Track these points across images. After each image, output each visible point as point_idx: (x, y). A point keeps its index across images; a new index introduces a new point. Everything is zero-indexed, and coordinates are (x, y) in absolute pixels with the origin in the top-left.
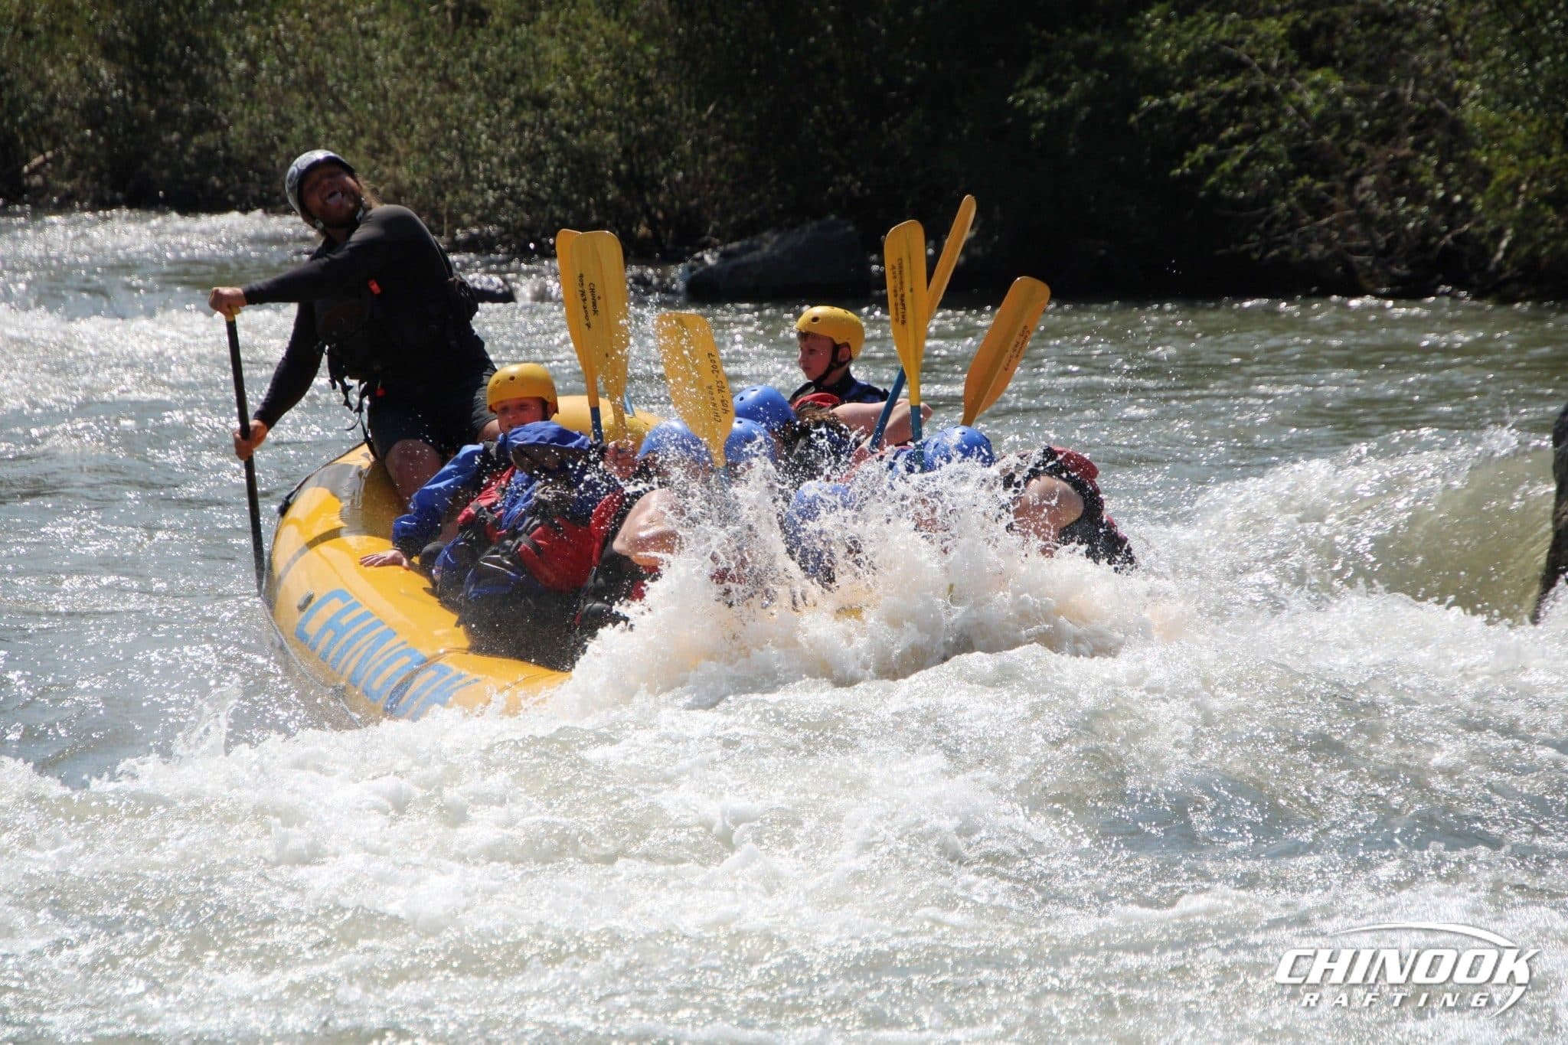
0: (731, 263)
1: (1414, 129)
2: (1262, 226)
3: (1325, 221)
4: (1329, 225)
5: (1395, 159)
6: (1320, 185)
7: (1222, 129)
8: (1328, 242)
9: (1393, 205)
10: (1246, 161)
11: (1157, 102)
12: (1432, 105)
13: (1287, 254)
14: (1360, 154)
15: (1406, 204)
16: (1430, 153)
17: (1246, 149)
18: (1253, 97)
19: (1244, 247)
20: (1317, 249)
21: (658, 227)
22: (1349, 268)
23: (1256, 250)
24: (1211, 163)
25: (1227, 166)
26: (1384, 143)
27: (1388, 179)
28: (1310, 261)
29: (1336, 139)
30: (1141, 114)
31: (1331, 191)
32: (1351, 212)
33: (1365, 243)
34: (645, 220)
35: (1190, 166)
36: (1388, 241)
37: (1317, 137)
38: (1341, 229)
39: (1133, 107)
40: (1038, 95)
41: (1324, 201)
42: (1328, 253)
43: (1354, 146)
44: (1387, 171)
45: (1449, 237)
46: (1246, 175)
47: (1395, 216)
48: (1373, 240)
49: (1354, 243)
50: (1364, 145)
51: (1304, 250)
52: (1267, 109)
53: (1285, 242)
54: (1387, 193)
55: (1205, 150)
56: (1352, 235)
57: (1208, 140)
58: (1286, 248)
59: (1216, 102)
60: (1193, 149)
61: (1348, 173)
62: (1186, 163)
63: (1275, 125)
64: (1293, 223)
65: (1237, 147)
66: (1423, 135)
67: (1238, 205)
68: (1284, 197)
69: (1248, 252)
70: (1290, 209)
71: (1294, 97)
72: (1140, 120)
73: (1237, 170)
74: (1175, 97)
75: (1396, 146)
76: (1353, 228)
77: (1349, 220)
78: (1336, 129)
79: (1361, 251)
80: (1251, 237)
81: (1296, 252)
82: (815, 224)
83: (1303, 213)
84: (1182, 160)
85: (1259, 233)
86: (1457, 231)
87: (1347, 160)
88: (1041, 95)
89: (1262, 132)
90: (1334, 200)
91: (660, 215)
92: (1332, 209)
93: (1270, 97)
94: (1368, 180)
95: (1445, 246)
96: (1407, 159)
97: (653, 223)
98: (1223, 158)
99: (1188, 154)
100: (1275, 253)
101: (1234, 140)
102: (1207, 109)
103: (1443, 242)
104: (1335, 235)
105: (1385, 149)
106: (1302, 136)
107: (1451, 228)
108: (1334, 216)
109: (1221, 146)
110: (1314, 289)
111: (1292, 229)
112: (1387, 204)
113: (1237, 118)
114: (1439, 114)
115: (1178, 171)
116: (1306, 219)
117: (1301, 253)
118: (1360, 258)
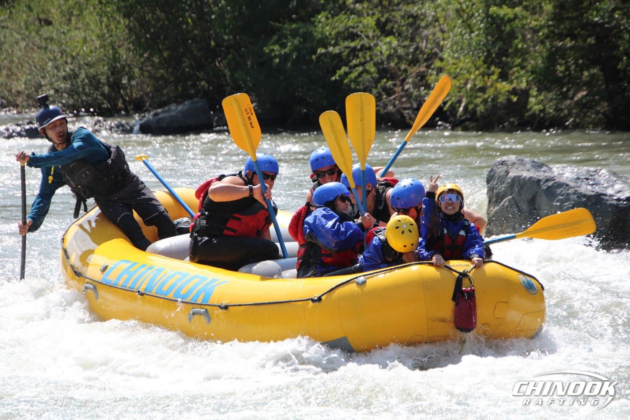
0: (157, 117)
1: (426, 60)
3: (393, 97)
4: (395, 99)
5: (419, 72)
6: (390, 83)
7: (351, 61)
8: (394, 106)
9: (419, 90)
10: (360, 75)
11: (323, 51)
12: (433, 51)
13: (378, 111)
14: (405, 70)
15: (424, 89)
16: (433, 69)
17: (360, 69)
18: (363, 48)
20: (391, 108)
21: (127, 103)
22: (402, 116)
24: (346, 74)
25: (353, 76)
26: (415, 65)
27: (417, 80)
28: (387, 113)
29: (396, 64)
30: (317, 55)
31: (395, 85)
32: (403, 93)
33: (408, 105)
34: (121, 101)
35: (339, 76)
36: (418, 105)
37: (388, 64)
38: (400, 101)
39: (315, 53)
40: (275, 48)
41: (392, 89)
42: (394, 110)
43: (403, 67)
44: (417, 77)
46: (360, 79)
47: (420, 96)
48: (412, 104)
49: (404, 106)
50: (407, 66)
52: (368, 53)
54: (416, 86)
55: (344, 69)
56: (404, 102)
57: (346, 65)
58: (378, 108)
59: (348, 50)
60: (340, 69)
61: (401, 78)
62: (337, 75)
63: (371, 59)
64: (380, 98)
65: (357, 68)
66: (429, 63)
68: (376, 87)
70: (379, 92)
71: (378, 48)
72: (317, 58)
73: (356, 78)
74: (331, 49)
75: (419, 66)
76: (404, 99)
77: (402, 97)
78: (396, 60)
79: (407, 109)
81: (382, 110)
82: (190, 101)
83: (383, 93)
84: (335, 73)
87: (400, 73)
88: (276, 47)
89: (367, 62)
90: (396, 89)
91: (127, 99)
92: (394, 93)
93: (370, 48)
94: (410, 80)
96: (423, 72)
97: (124, 101)
98: (350, 73)
99: (338, 71)
101: (356, 66)
102: (345, 53)
104: (397, 102)
105: (415, 68)
106: (382, 63)
108: (396, 95)
109: (351, 68)
110: (390, 124)
111: (380, 101)
112: (417, 90)
113: (358, 57)
114: (436, 54)
115: (333, 78)
116: (385, 97)
117: (384, 109)
118: (407, 111)
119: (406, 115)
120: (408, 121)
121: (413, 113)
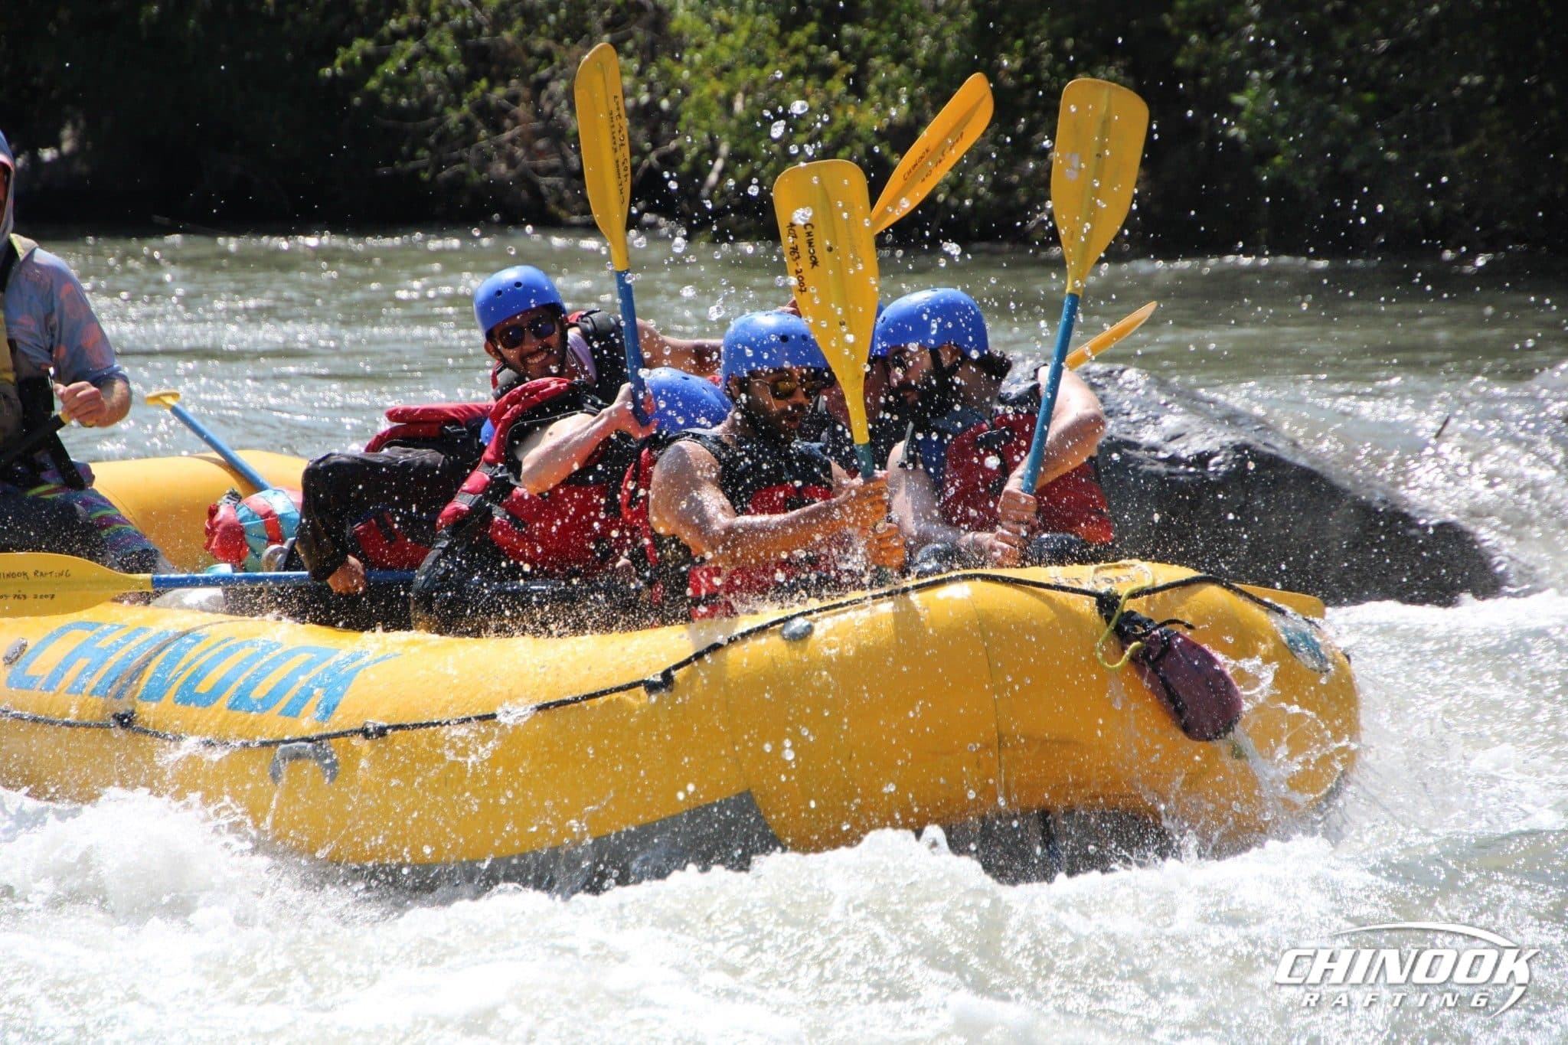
2: (432, 140)
3: (508, 135)
4: (513, 141)
6: (500, 92)
7: (383, 21)
8: (512, 162)
10: (411, 62)
13: (463, 175)
14: (547, 56)
17: (412, 46)
19: (411, 165)
20: (501, 168)
22: (536, 193)
23: (426, 169)
24: (370, 63)
25: (389, 67)
28: (491, 183)
29: (520, 36)
31: (514, 99)
32: (538, 125)
33: (554, 161)
35: (343, 65)
37: (495, 34)
38: (528, 147)
41: (506, 111)
42: (511, 173)
43: (539, 44)
45: (653, 157)
46: (412, 78)
48: (564, 158)
49: (541, 163)
50: (552, 44)
51: (481, 169)
53: (460, 160)
55: (362, 45)
56: (541, 153)
57: (368, 33)
58: (462, 167)
60: (349, 45)
61: (534, 78)
62: (339, 62)
63: (445, 18)
64: (468, 137)
65: (401, 45)
66: (621, 32)
67: (403, 115)
68: (458, 104)
69: (415, 173)
70: (465, 121)
73: (399, 72)
76: (541, 144)
77: (538, 135)
78: (519, 24)
79: (551, 171)
80: (420, 153)
81: (474, 172)
83: (479, 124)
84: (334, 57)
85: (428, 147)
86: (663, 149)
87: (532, 62)
89: (430, 26)
90: (517, 111)
92: (516, 121)
94: (560, 88)
95: (650, 167)
98: (380, 57)
99: (342, 50)
100: (446, 173)
101: (398, 36)
103: (646, 163)
104: (519, 152)
105: (578, 49)
106: (477, 30)
107: (656, 145)
108: (518, 130)
109: (382, 41)
110: (496, 217)
111: (467, 145)
113: (403, 11)
115: (327, 72)
116: (483, 133)
117: (480, 173)
118: (549, 180)
119: (544, 190)
120: (553, 208)
121: (567, 186)
